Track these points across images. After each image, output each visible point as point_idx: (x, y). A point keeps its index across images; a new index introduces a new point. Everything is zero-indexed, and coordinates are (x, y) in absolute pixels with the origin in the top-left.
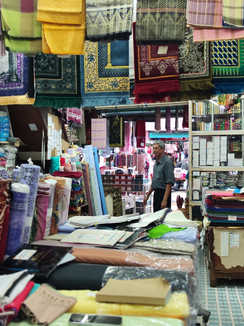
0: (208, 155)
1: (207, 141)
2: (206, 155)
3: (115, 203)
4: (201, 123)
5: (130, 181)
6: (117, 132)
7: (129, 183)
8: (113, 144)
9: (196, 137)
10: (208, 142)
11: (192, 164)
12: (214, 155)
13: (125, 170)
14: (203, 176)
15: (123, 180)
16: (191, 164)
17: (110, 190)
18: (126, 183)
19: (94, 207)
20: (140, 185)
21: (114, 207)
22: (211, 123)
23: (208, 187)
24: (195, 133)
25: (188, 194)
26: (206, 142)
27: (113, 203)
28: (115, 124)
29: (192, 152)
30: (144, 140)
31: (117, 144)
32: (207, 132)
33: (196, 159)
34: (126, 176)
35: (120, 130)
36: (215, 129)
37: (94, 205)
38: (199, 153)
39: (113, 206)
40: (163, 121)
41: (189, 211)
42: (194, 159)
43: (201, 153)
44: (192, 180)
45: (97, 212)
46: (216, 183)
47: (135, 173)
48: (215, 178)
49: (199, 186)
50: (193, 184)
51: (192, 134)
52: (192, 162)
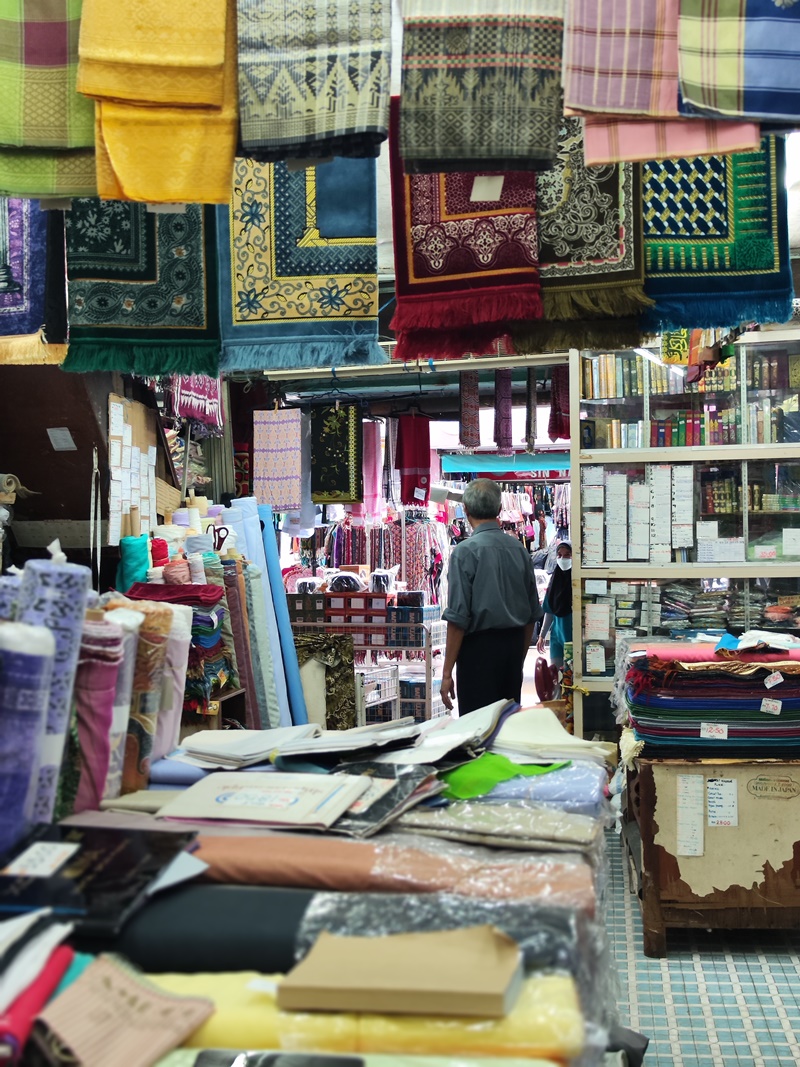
0: (633, 526)
1: (630, 481)
2: (628, 526)
3: (333, 686)
4: (611, 423)
5: (379, 613)
6: (338, 454)
7: (378, 621)
8: (326, 494)
9: (595, 469)
10: (634, 484)
11: (582, 556)
12: (652, 527)
13: (363, 577)
14: (617, 595)
15: (358, 612)
16: (580, 555)
17: (314, 643)
18: (368, 619)
19: (265, 701)
20: (412, 625)
21: (329, 700)
22: (643, 424)
23: (635, 632)
24: (590, 457)
26: (625, 483)
27: (324, 686)
28: (330, 427)
29: (582, 519)
30: (424, 480)
31: (338, 492)
32: (629, 451)
33: (594, 539)
34: (368, 599)
35: (348, 448)
36: (654, 443)
37: (264, 694)
38: (605, 520)
39: (327, 697)
40: (487, 417)
41: (573, 709)
42: (588, 539)
43: (611, 522)
44: (583, 608)
45: (272, 715)
46: (659, 617)
47: (396, 588)
48: (657, 603)
49: (607, 626)
50: (587, 622)
51: (581, 458)
52: (582, 549)
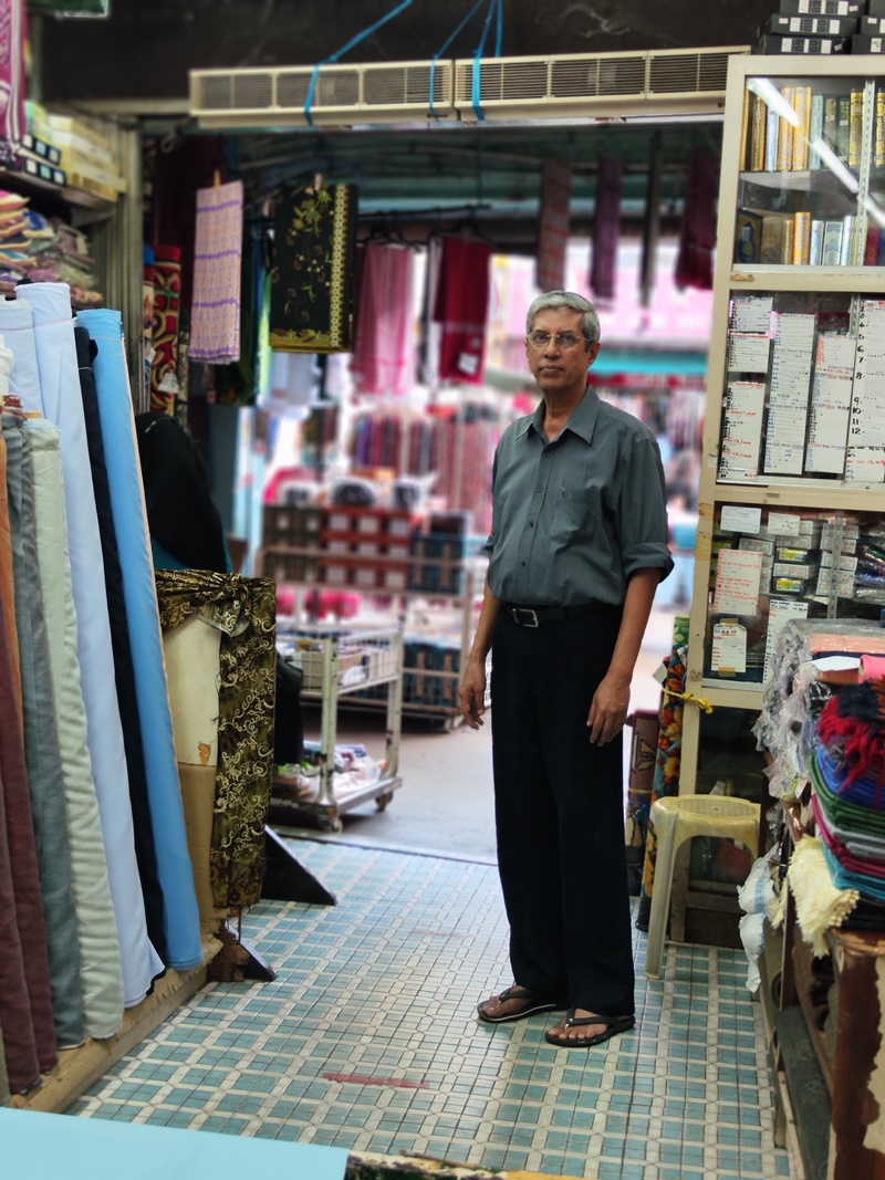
0: (818, 410)
1: (822, 327)
2: (810, 410)
3: (233, 670)
4: (794, 219)
6: (314, 267)
8: (291, 335)
9: (756, 302)
10: (827, 333)
11: (720, 462)
12: (854, 416)
13: (381, 487)
14: (778, 537)
15: (368, 538)
16: (716, 460)
17: (202, 588)
18: (383, 549)
21: (225, 696)
22: (853, 223)
23: (806, 605)
24: (751, 278)
25: (686, 635)
26: (811, 331)
27: (216, 668)
28: (304, 221)
29: (726, 393)
31: (311, 333)
32: (823, 270)
33: (745, 432)
34: (385, 520)
35: (331, 258)
36: (872, 259)
38: (767, 399)
41: (680, 733)
42: (734, 432)
43: (779, 401)
44: (715, 556)
46: (852, 581)
47: (426, 507)
48: (850, 555)
49: (754, 591)
50: (718, 582)
51: (732, 279)
52: (721, 448)
